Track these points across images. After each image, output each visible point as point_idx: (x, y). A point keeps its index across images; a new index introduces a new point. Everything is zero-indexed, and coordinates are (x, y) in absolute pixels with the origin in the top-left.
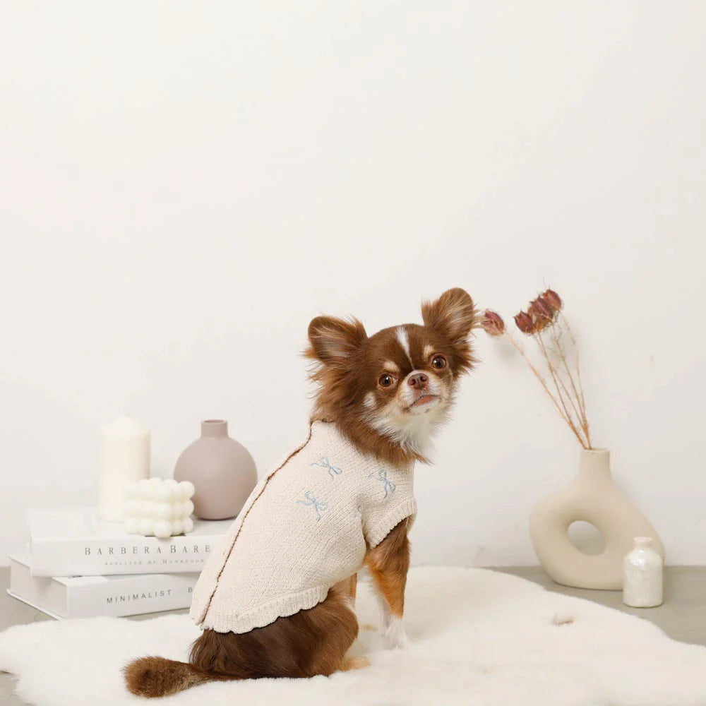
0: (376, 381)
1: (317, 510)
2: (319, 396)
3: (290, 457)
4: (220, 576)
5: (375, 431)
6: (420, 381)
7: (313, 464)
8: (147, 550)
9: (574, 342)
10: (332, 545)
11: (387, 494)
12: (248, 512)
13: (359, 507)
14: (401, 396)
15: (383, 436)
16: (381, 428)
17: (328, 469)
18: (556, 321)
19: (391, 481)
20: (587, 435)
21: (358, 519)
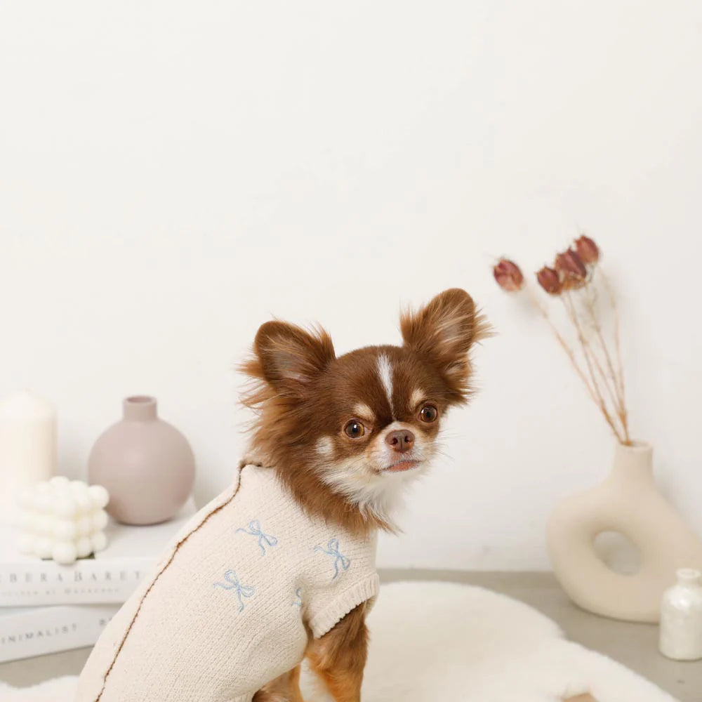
0: (340, 427)
1: (240, 597)
2: (256, 430)
3: (209, 515)
4: (108, 674)
5: (327, 488)
6: (403, 440)
7: (238, 530)
8: (44, 577)
9: (614, 305)
10: (258, 643)
11: (337, 573)
12: (149, 591)
13: (298, 590)
14: (373, 455)
15: (337, 495)
16: (336, 484)
17: (258, 538)
18: (590, 281)
19: (345, 554)
20: (625, 425)
21: (296, 607)
